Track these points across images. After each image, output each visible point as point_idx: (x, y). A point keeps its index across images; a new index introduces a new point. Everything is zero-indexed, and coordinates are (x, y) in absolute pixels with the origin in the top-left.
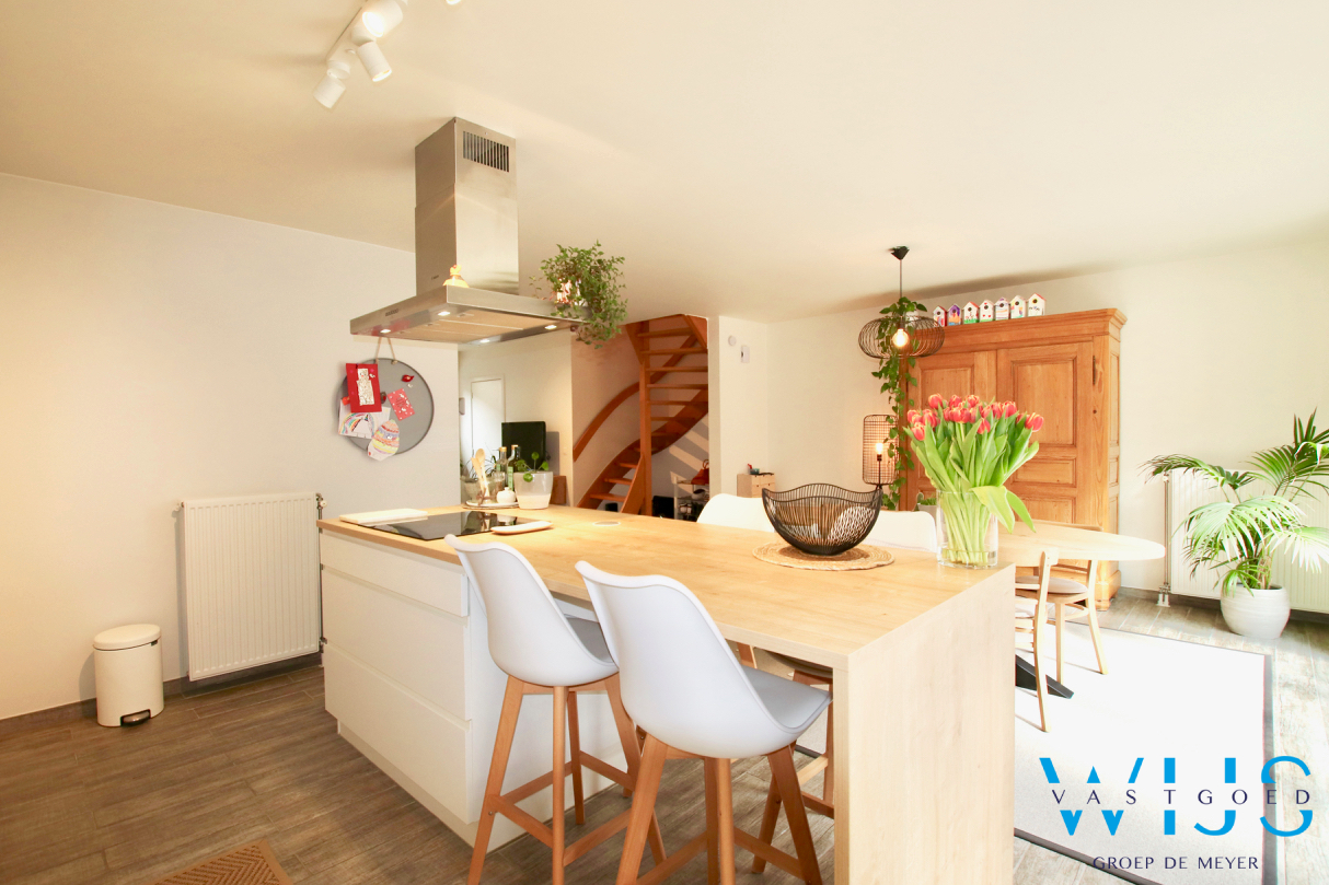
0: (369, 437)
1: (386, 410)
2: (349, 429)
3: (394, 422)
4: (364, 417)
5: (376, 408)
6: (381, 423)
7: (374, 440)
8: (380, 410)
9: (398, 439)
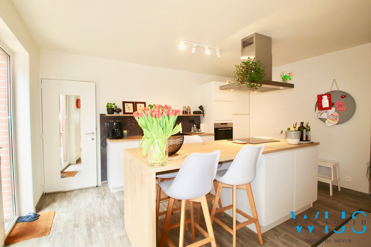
0: (326, 118)
1: (333, 109)
2: (319, 115)
3: (336, 113)
4: (325, 111)
5: (330, 108)
6: (332, 113)
7: (328, 119)
8: (331, 109)
9: (338, 119)
